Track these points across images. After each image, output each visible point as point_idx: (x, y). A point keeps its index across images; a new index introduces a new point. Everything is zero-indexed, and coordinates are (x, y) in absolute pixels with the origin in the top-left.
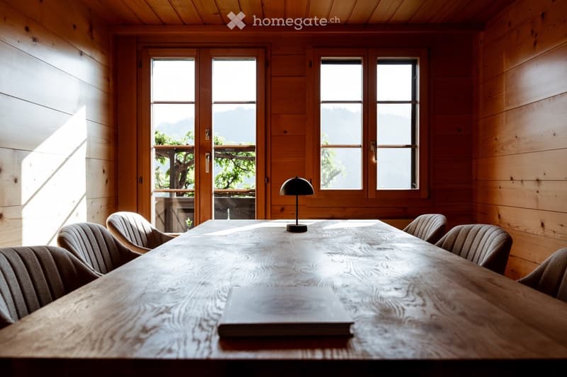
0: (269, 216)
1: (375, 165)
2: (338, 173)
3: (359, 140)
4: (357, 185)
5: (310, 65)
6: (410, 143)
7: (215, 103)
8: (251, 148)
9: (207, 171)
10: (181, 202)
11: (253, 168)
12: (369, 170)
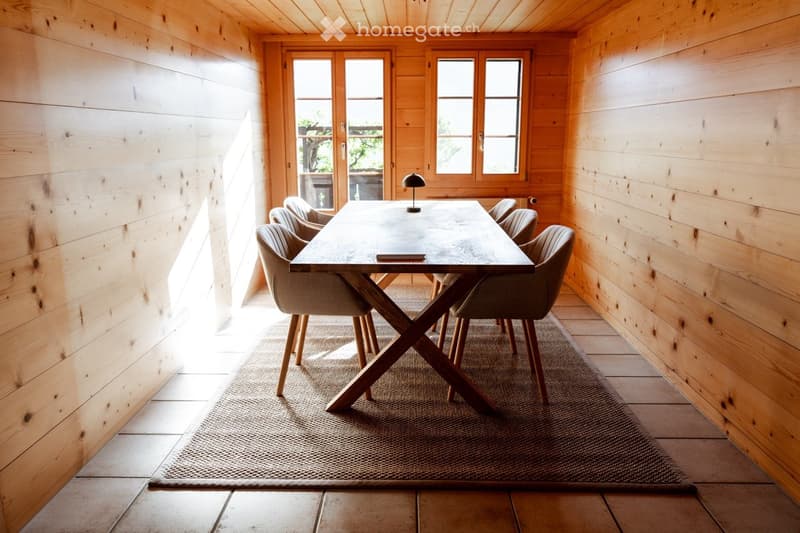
0: (394, 197)
1: (482, 153)
2: (458, 150)
3: (469, 131)
4: (467, 169)
5: (429, 66)
6: (514, 134)
7: (350, 99)
8: (379, 128)
9: (344, 157)
10: (314, 178)
11: (380, 145)
12: (477, 157)
